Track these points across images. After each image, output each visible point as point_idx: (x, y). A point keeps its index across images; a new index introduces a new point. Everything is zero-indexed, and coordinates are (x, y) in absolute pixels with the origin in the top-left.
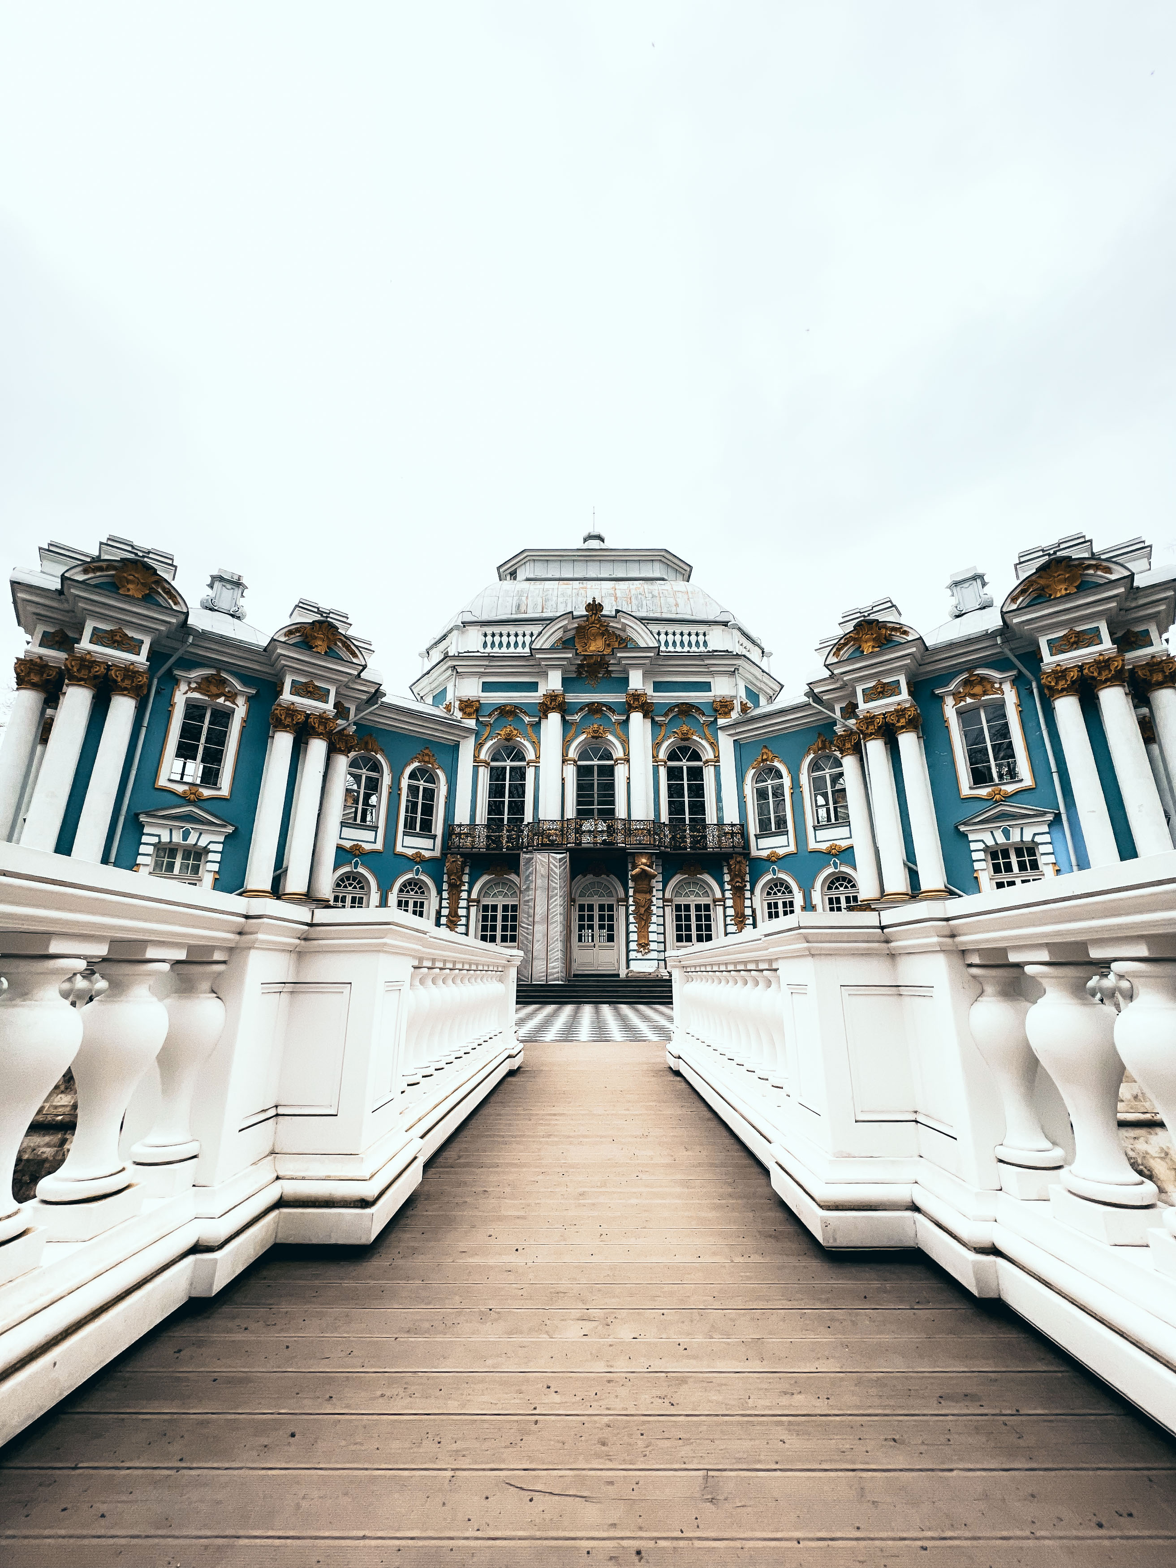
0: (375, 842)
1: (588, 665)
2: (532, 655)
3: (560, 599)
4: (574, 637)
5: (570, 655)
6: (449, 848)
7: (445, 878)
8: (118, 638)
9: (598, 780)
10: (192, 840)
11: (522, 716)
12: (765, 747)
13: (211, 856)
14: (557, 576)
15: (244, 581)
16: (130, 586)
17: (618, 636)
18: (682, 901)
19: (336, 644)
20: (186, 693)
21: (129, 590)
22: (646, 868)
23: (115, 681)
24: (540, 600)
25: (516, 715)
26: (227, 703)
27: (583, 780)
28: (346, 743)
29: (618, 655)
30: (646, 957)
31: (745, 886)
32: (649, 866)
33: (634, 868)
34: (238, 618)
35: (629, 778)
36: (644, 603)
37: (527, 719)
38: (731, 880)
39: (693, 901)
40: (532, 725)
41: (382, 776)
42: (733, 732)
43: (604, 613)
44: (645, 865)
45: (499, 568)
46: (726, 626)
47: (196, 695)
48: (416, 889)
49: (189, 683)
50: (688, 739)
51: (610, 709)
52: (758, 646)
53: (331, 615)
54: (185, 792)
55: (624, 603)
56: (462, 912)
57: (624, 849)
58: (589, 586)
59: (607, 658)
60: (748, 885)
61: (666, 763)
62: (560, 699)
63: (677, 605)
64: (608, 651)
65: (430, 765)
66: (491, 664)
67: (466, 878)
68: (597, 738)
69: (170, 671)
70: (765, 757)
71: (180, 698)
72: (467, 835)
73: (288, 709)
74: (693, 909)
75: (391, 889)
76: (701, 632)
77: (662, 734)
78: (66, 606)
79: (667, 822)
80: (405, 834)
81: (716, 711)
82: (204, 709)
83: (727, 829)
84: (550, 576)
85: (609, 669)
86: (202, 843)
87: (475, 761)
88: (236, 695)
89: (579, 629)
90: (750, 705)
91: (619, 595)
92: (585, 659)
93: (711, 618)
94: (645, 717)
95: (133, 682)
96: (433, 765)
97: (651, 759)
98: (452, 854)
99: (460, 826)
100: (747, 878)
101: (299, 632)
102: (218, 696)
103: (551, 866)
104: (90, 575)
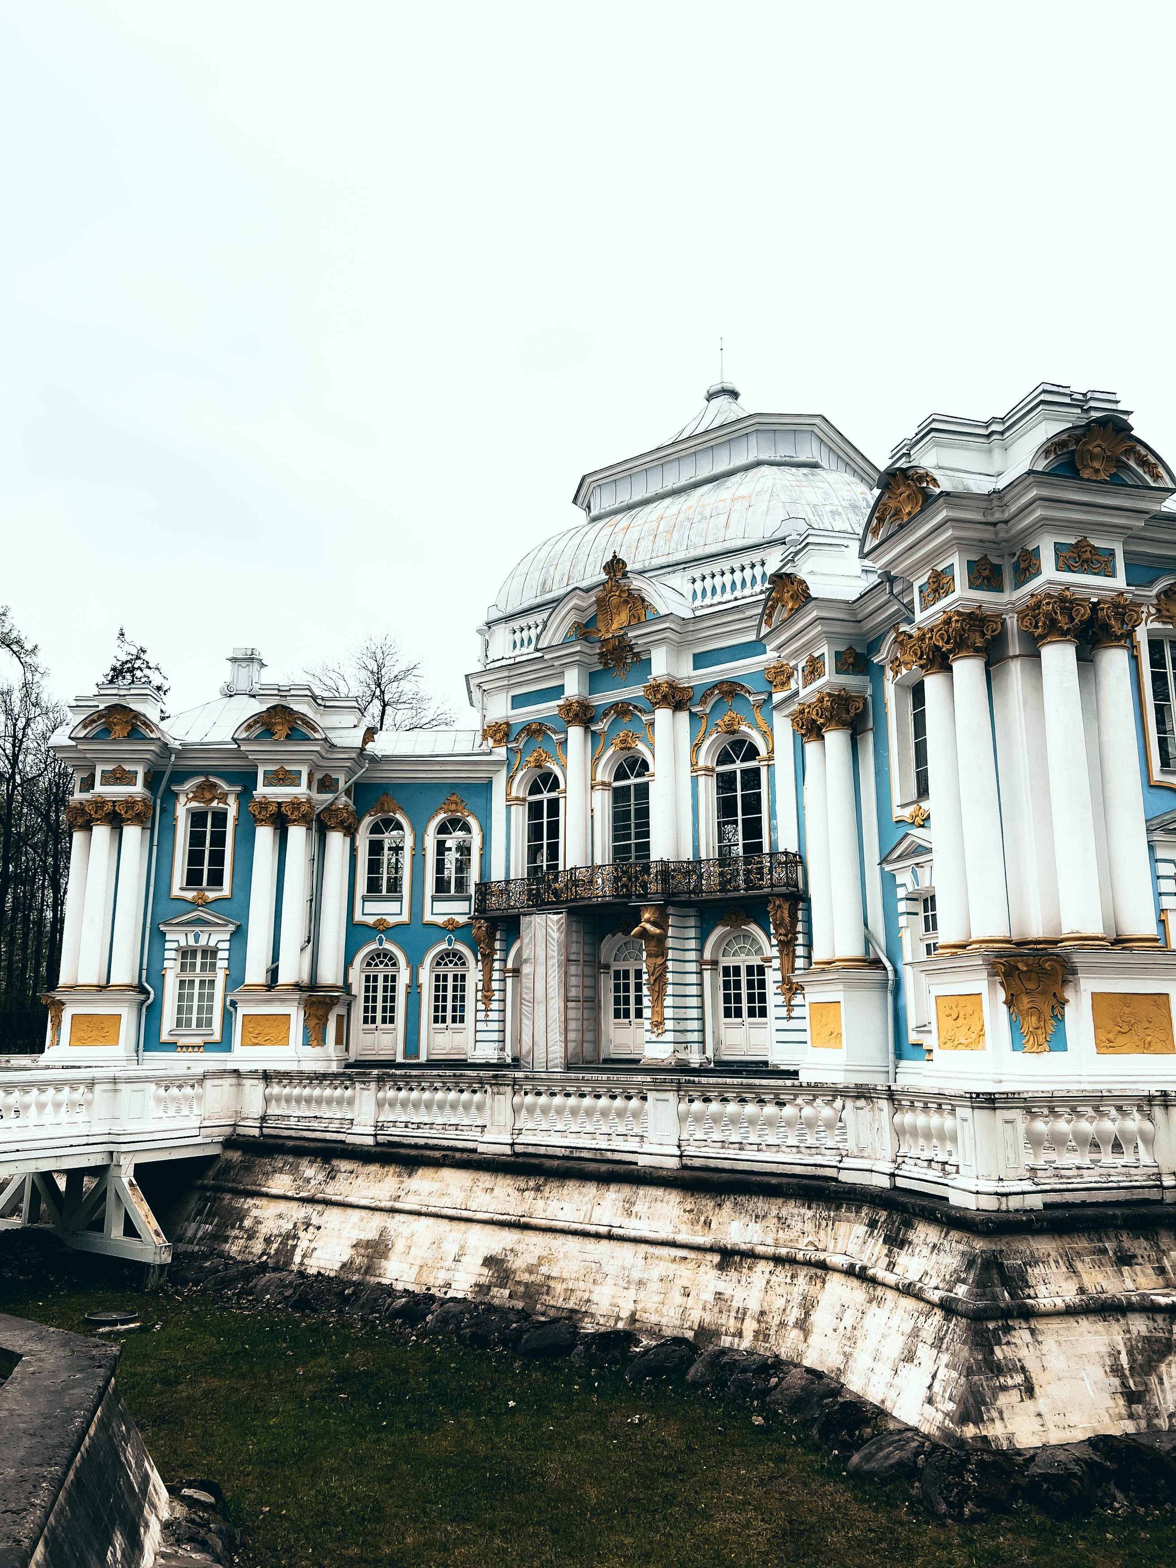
0: (401, 914)
1: (609, 652)
2: (543, 655)
4: (596, 615)
6: (476, 912)
8: (118, 775)
9: (636, 805)
10: (204, 941)
11: (549, 733)
13: (223, 954)
16: (117, 729)
17: (643, 601)
18: (729, 961)
19: (296, 723)
20: (185, 805)
21: (117, 732)
23: (120, 815)
25: (545, 733)
26: (221, 805)
27: (623, 807)
28: (337, 818)
29: (637, 633)
30: (661, 1039)
31: (796, 939)
37: (554, 737)
39: (743, 961)
40: (559, 743)
41: (404, 837)
46: (784, 543)
47: (194, 804)
48: (455, 960)
49: (187, 794)
50: (737, 731)
51: (636, 707)
53: (287, 693)
54: (194, 897)
56: (495, 985)
61: (712, 769)
62: (583, 705)
63: (728, 525)
65: (459, 814)
66: (511, 674)
67: (497, 945)
68: (626, 749)
69: (168, 789)
71: (182, 811)
72: (498, 893)
73: (264, 803)
74: (743, 972)
75: (421, 963)
76: (757, 561)
77: (703, 728)
80: (434, 899)
81: (770, 682)
82: (206, 813)
83: (782, 858)
85: (635, 651)
86: (212, 943)
87: (508, 799)
88: (227, 794)
89: (599, 602)
92: (603, 646)
93: (767, 536)
94: (676, 711)
95: (133, 811)
96: (462, 813)
97: (689, 769)
98: (476, 919)
101: (258, 722)
102: (212, 800)
103: (549, 930)
104: (89, 728)
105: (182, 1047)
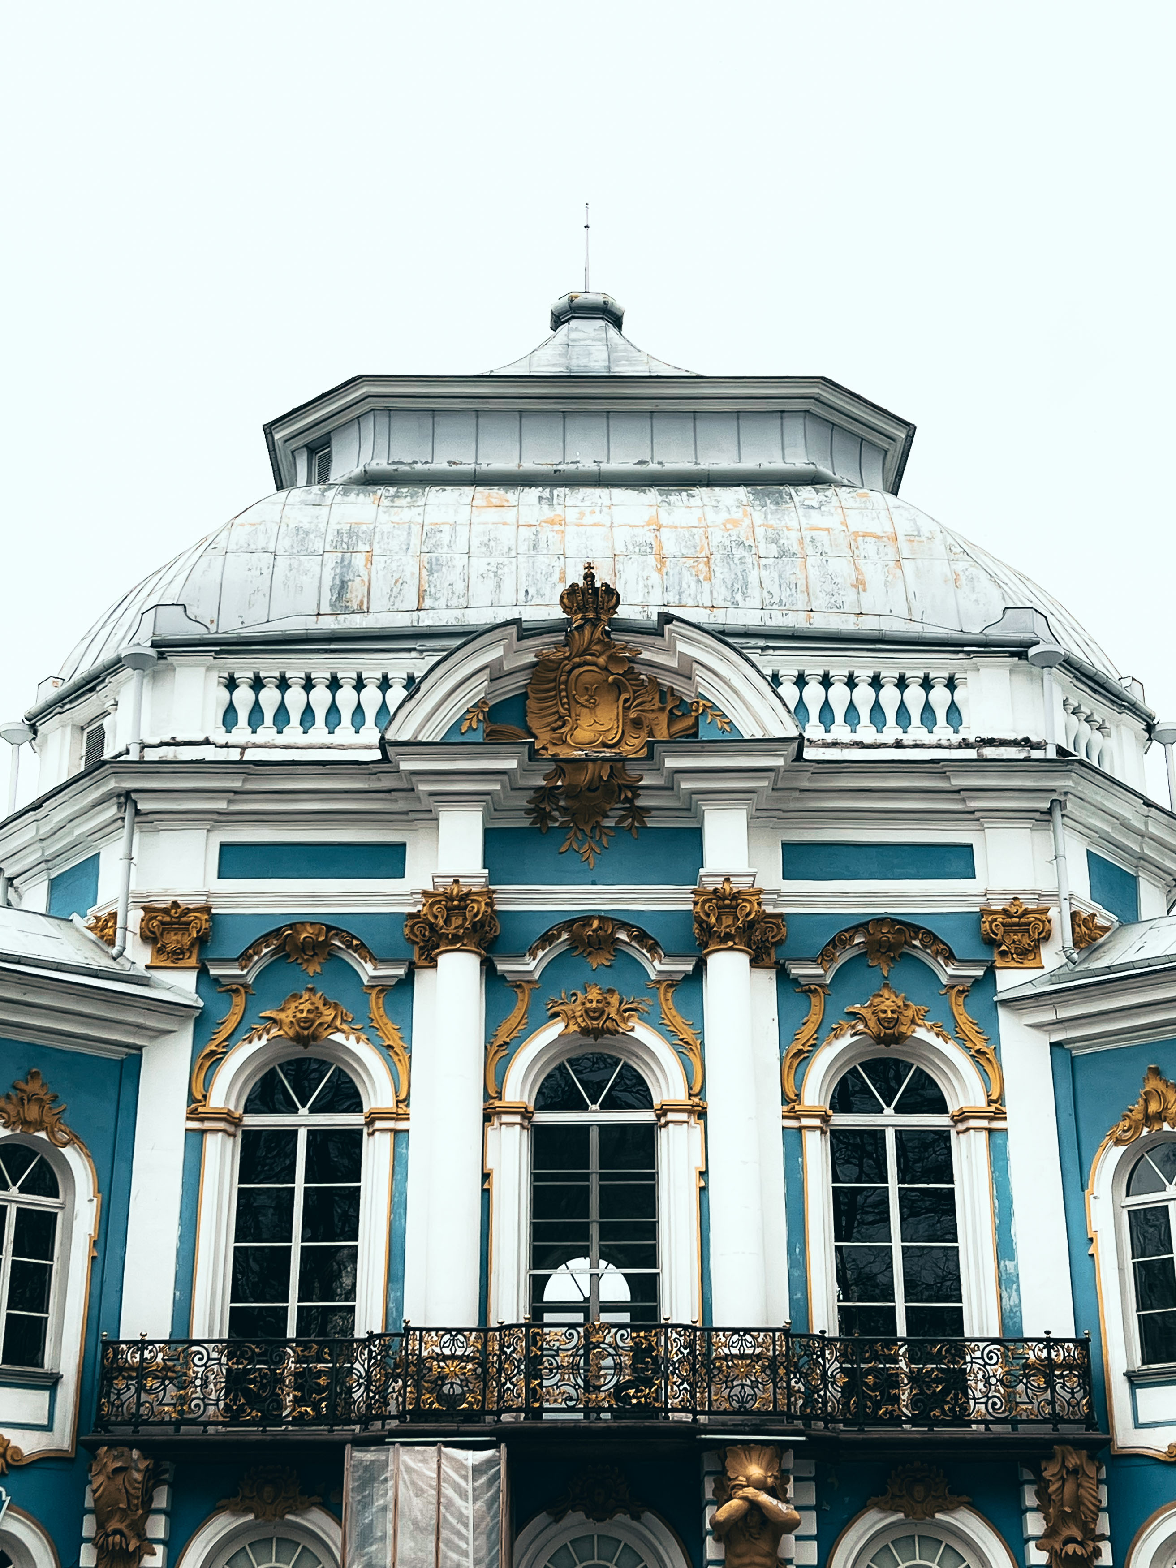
1: (571, 792)
2: (386, 758)
3: (479, 564)
4: (525, 695)
5: (512, 764)
6: (103, 1423)
7: (89, 1526)
9: (602, 1177)
11: (353, 959)
12: (1157, 1072)
14: (467, 465)
17: (665, 694)
22: (764, 1498)
24: (410, 567)
25: (332, 956)
27: (554, 1177)
29: (671, 763)
31: (1097, 1553)
32: (772, 1492)
33: (723, 1495)
35: (704, 1174)
36: (753, 577)
37: (367, 971)
38: (1051, 1533)
40: (384, 989)
42: (1049, 1016)
43: (623, 612)
44: (761, 1486)
45: (269, 429)
46: (1022, 656)
50: (899, 1039)
51: (642, 937)
52: (1134, 709)
55: (688, 578)
57: (691, 1431)
58: (571, 515)
59: (632, 771)
60: (1106, 1548)
61: (825, 1119)
62: (479, 907)
63: (860, 585)
64: (633, 745)
65: (43, 1135)
66: (249, 786)
67: (158, 1527)
68: (598, 1033)
70: (1154, 1107)
72: (165, 1374)
76: (939, 674)
77: (815, 1018)
79: (833, 1332)
81: (991, 943)
83: (1035, 1354)
84: (440, 465)
85: (640, 803)
87: (193, 1115)
89: (539, 671)
90: (1105, 918)
91: (670, 547)
92: (560, 772)
93: (974, 629)
94: (755, 963)
96: (51, 1133)
97: (779, 1109)
98: (112, 1445)
99: (141, 1344)
100: (1104, 1525)
103: (448, 1491)
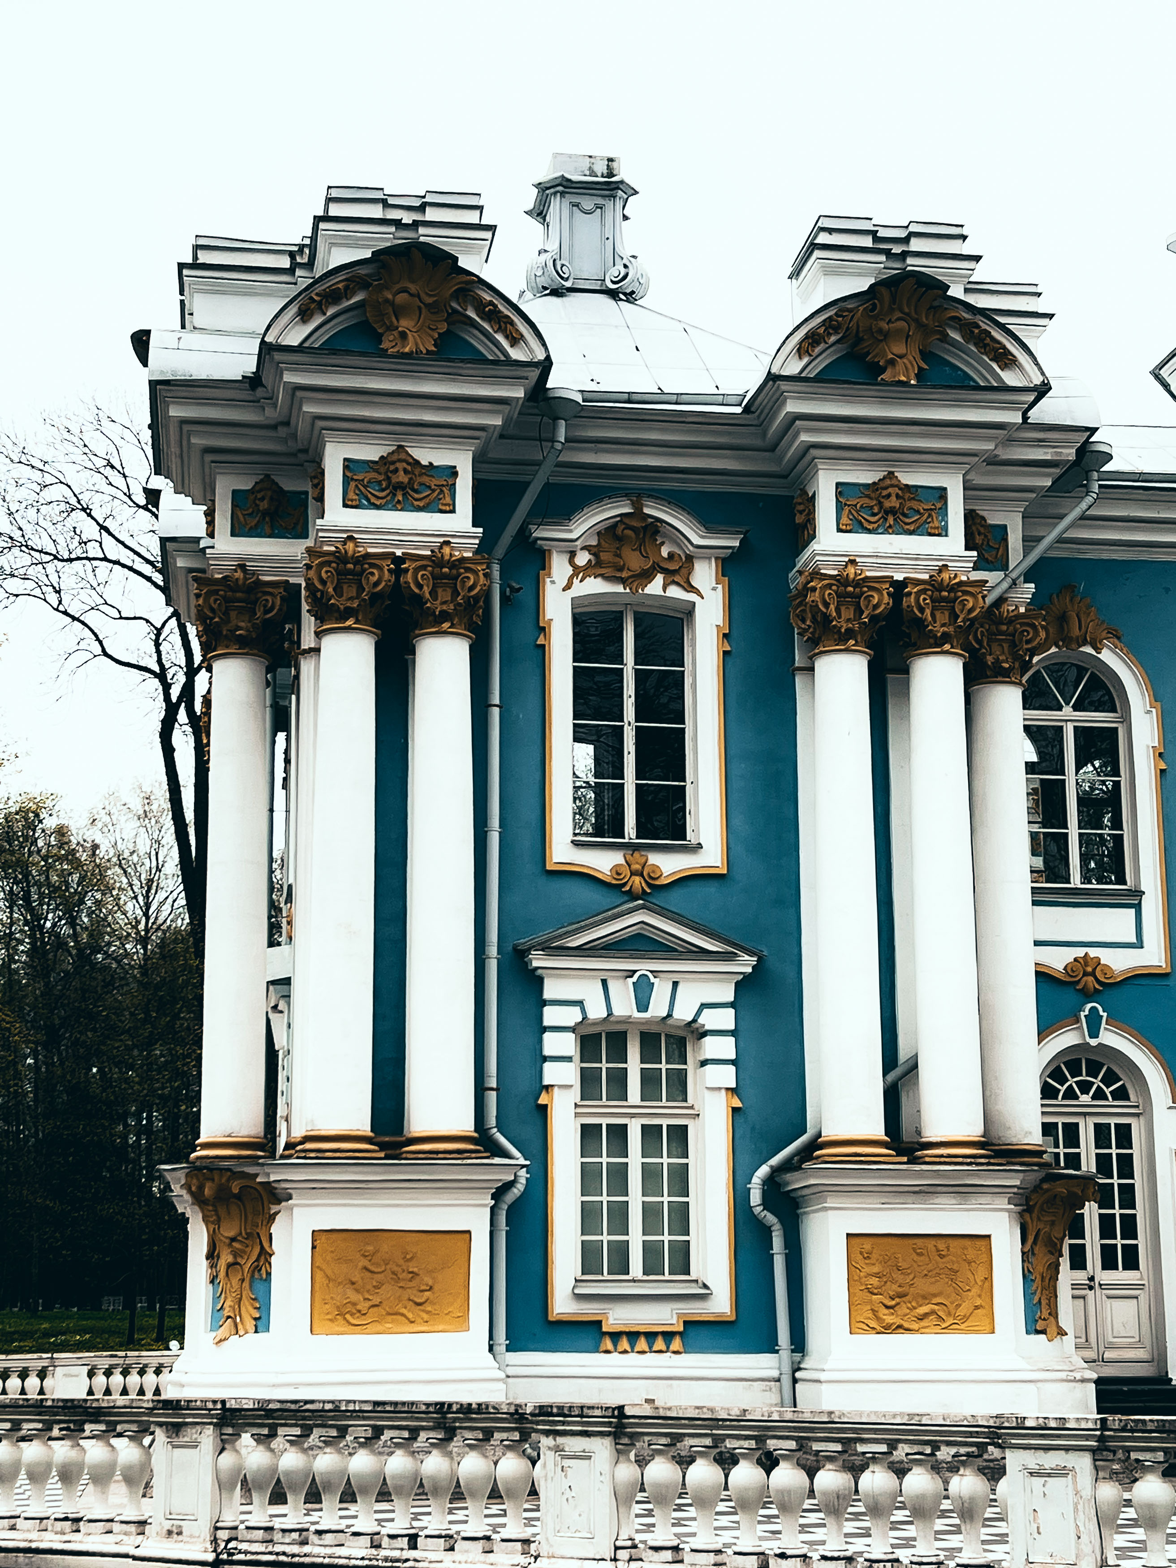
0: (1139, 944)
8: (401, 477)
10: (658, 1008)
13: (714, 1047)
15: (623, 174)
16: (405, 324)
19: (945, 338)
20: (568, 587)
21: (403, 336)
23: (419, 600)
26: (675, 592)
28: (1013, 645)
34: (630, 297)
41: (1126, 719)
47: (594, 586)
49: (572, 554)
53: (916, 245)
54: (616, 870)
69: (523, 534)
71: (558, 602)
73: (841, 581)
78: (271, 414)
82: (617, 619)
86: (684, 1013)
88: (690, 559)
95: (456, 593)
101: (836, 330)
102: (647, 576)
104: (318, 320)
105: (615, 1336)
